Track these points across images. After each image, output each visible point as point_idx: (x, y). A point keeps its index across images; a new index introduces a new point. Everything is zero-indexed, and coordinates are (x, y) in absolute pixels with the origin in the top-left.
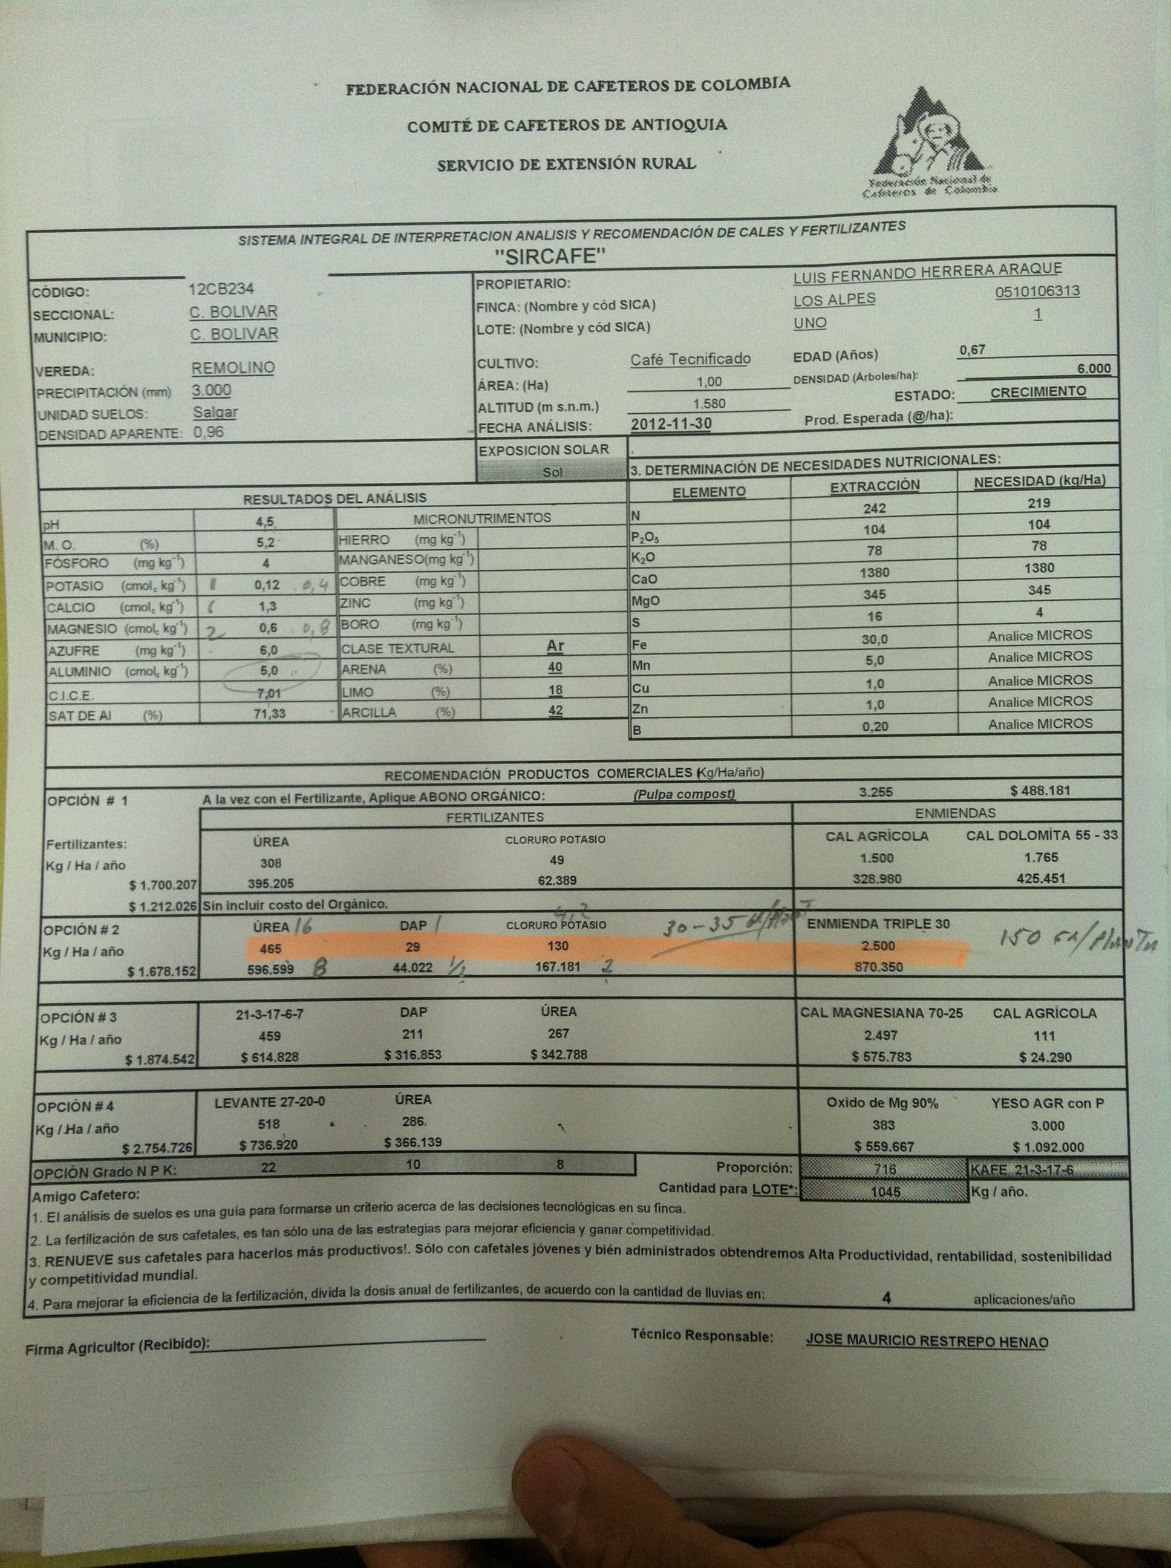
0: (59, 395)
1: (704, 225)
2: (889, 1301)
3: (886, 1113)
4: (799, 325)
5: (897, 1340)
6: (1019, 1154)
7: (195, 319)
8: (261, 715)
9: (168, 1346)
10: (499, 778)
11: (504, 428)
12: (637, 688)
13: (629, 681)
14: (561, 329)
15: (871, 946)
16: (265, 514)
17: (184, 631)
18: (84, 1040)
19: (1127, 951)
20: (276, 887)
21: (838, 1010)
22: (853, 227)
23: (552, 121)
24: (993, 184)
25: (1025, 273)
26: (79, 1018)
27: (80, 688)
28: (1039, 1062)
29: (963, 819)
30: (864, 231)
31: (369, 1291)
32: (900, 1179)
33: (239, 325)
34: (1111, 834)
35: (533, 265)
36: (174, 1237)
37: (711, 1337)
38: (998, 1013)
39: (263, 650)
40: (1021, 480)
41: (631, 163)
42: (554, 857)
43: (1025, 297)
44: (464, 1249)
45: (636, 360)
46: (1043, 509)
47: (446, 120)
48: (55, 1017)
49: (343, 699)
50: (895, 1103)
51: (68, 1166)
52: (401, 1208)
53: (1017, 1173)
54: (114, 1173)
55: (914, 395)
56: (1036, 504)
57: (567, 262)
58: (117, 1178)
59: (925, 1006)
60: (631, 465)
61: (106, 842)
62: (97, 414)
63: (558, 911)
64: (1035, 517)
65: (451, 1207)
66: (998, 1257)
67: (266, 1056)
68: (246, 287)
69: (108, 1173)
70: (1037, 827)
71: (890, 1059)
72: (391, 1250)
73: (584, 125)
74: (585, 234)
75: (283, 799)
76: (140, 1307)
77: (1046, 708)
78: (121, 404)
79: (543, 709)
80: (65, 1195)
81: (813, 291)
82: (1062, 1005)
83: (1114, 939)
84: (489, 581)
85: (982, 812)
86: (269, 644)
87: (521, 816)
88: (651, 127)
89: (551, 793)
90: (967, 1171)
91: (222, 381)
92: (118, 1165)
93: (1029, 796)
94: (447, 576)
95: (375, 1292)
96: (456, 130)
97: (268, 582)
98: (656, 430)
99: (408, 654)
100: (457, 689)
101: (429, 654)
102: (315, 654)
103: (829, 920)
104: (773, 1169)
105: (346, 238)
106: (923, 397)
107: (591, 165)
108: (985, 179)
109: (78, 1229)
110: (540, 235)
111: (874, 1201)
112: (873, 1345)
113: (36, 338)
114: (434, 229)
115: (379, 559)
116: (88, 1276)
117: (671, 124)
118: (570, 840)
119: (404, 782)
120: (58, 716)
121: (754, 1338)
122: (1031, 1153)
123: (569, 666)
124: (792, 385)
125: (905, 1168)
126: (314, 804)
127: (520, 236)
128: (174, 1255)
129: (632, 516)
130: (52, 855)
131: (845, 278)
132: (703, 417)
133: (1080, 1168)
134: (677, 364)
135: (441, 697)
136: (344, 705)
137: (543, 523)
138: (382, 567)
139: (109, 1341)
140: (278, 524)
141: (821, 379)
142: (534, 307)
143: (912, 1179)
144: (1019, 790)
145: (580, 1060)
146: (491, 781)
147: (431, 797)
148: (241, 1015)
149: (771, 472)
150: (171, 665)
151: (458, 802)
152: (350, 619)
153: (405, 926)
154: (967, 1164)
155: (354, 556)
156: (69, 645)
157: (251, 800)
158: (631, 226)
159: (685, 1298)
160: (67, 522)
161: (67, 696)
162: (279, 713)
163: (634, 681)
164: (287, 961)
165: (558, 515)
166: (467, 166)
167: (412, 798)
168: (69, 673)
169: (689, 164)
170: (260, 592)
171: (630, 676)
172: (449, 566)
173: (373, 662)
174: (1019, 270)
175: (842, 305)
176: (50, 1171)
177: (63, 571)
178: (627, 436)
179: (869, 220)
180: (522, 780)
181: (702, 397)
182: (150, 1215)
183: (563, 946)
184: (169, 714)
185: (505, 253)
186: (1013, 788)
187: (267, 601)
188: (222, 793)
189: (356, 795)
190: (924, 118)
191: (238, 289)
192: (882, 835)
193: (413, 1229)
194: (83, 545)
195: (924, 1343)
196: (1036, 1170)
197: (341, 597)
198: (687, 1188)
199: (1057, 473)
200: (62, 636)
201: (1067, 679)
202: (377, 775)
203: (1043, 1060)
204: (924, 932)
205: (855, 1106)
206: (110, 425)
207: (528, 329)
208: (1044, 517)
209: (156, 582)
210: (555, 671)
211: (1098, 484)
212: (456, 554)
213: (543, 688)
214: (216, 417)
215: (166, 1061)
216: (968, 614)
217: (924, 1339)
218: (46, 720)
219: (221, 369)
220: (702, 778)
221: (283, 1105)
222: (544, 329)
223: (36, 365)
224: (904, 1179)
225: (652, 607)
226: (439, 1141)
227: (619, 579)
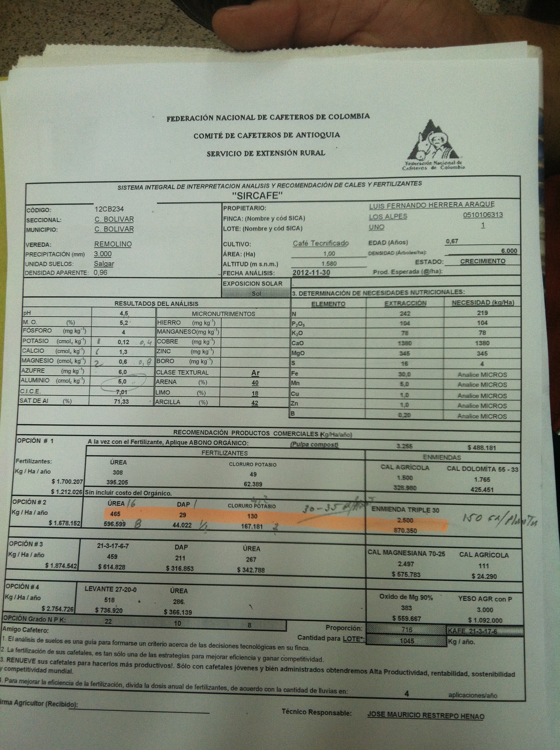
0: (35, 255)
1: (328, 182)
2: (408, 695)
3: (408, 602)
4: (371, 228)
5: (411, 715)
6: (471, 623)
7: (97, 222)
8: (117, 402)
9: (59, 705)
10: (227, 434)
11: (235, 273)
12: (293, 394)
13: (290, 390)
14: (262, 229)
15: (402, 520)
16: (124, 310)
17: (84, 363)
18: (28, 554)
19: (523, 525)
20: (119, 484)
21: (386, 551)
22: (398, 183)
23: (260, 134)
24: (463, 165)
25: (477, 206)
26: (26, 544)
27: (35, 388)
28: (481, 578)
29: (446, 460)
30: (403, 185)
31: (154, 686)
32: (414, 635)
33: (117, 225)
34: (515, 470)
35: (249, 199)
36: (63, 653)
37: (321, 713)
38: (462, 554)
39: (120, 372)
40: (474, 302)
41: (295, 153)
42: (252, 473)
43: (477, 217)
44: (201, 667)
45: (296, 243)
46: (484, 315)
47: (211, 133)
48: (15, 543)
49: (156, 395)
50: (412, 597)
51: (17, 615)
52: (171, 645)
53: (470, 633)
54: (38, 619)
55: (424, 262)
56: (481, 313)
57: (265, 198)
58: (39, 622)
59: (427, 550)
60: (292, 291)
61: (43, 460)
62: (51, 264)
63: (253, 499)
64: (481, 319)
65: (195, 645)
66: (461, 674)
67: (110, 566)
68: (120, 209)
69: (35, 619)
70: (480, 465)
71: (410, 576)
72: (165, 666)
73: (274, 135)
74: (273, 186)
75: (125, 442)
76: (47, 685)
77: (484, 409)
78: (63, 259)
79: (249, 402)
80: (16, 628)
81: (378, 212)
82: (492, 551)
83: (517, 520)
84: (226, 342)
85: (454, 457)
86: (123, 369)
87: (237, 453)
88: (305, 136)
89: (252, 442)
90: (446, 631)
91: (108, 250)
92: (39, 616)
93: (477, 450)
94: (206, 339)
95: (157, 686)
96: (216, 138)
97: (124, 341)
98: (304, 275)
99: (187, 375)
100: (209, 392)
101: (197, 375)
102: (144, 374)
103: (382, 507)
104: (353, 629)
105: (165, 187)
106: (429, 263)
107: (277, 154)
108: (459, 163)
109: (21, 645)
110: (253, 186)
111: (402, 645)
112: (400, 717)
113: (27, 230)
114: (205, 183)
115: (175, 331)
116: (24, 668)
117: (314, 135)
118: (260, 465)
119: (182, 435)
120: (24, 400)
121: (342, 714)
122: (477, 623)
123: (262, 382)
124: (367, 255)
125: (416, 629)
126: (140, 445)
127: (244, 186)
128: (63, 661)
129: (292, 314)
130: (18, 466)
131: (393, 207)
132: (326, 269)
133: (500, 631)
134: (314, 245)
135: (201, 395)
136: (156, 398)
137: (251, 316)
138: (177, 335)
139: (33, 700)
140: (130, 314)
141: (381, 253)
142: (249, 219)
143: (420, 635)
144: (472, 447)
145: (262, 573)
146: (223, 435)
147: (195, 442)
148: (100, 546)
149: (357, 295)
150: (77, 378)
151: (207, 445)
152: (161, 358)
153: (180, 505)
154: (446, 628)
155: (164, 330)
156: (31, 368)
157: (111, 442)
158: (294, 182)
159: (309, 693)
160: (34, 312)
161: (28, 391)
162: (126, 401)
163: (292, 390)
164: (123, 520)
165: (259, 313)
166: (220, 154)
167: (186, 442)
168: (30, 381)
169: (322, 153)
170: (120, 345)
171: (290, 388)
172: (208, 335)
173: (171, 379)
174: (474, 205)
175: (392, 219)
176: (10, 617)
177: (31, 334)
178: (291, 278)
179: (405, 180)
180: (238, 435)
181: (326, 260)
182: (53, 641)
183: (255, 516)
184: (76, 401)
185: (237, 194)
186: (469, 446)
187: (123, 349)
188: (97, 438)
189: (159, 441)
190: (431, 134)
191: (117, 209)
192: (407, 467)
193: (176, 656)
194: (40, 322)
195: (424, 716)
196: (479, 631)
197: (157, 348)
198: (311, 638)
199: (491, 299)
200: (28, 363)
201: (495, 395)
202: (170, 431)
203: (483, 578)
204: (427, 514)
205: (393, 598)
206: (56, 269)
207: (246, 229)
208: (485, 320)
209: (73, 340)
210: (255, 385)
211: (510, 305)
212: (211, 330)
213: (249, 392)
214: (104, 266)
215: (64, 566)
216: (448, 364)
217: (424, 714)
218: (18, 403)
219: (107, 244)
220: (323, 437)
221: (117, 591)
222: (254, 229)
223: (26, 242)
224: (416, 635)
225: (301, 356)
226: (191, 612)
227: (286, 343)
